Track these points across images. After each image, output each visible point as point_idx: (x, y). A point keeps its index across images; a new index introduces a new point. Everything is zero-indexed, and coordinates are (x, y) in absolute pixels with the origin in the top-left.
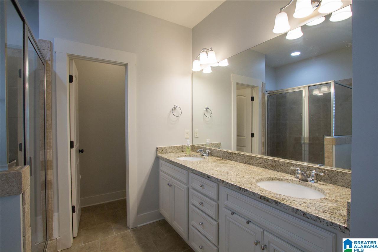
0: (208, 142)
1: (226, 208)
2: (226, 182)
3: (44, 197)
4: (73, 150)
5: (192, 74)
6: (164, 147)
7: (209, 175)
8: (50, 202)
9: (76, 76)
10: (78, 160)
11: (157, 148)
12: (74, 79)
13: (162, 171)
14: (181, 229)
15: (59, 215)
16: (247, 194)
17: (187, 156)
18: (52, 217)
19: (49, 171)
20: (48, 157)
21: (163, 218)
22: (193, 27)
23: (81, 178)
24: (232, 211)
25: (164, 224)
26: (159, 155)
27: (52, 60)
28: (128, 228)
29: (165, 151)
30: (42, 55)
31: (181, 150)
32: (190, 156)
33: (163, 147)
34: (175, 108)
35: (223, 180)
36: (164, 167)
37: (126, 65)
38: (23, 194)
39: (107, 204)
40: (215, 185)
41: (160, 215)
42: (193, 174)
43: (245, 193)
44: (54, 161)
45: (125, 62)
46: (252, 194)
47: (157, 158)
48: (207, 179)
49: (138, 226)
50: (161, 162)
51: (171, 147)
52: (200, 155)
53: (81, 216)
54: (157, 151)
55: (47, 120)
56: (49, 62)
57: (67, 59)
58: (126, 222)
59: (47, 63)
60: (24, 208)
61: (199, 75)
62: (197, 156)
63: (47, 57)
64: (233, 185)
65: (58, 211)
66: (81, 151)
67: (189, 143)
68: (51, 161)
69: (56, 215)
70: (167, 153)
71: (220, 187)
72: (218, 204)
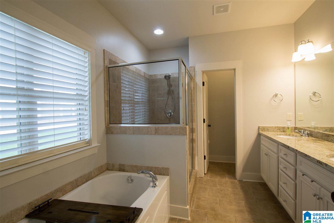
0: (313, 125)
1: (300, 171)
2: (298, 151)
3: (192, 147)
4: (205, 124)
5: (295, 65)
6: (266, 127)
7: (289, 146)
8: (194, 150)
9: (206, 81)
10: (208, 131)
11: (259, 127)
12: (205, 83)
13: (263, 144)
14: (273, 188)
15: (198, 158)
16: (310, 159)
17: (286, 135)
18: (195, 158)
19: (194, 133)
20: (193, 127)
21: (265, 182)
22: (294, 22)
23: (210, 143)
24: (303, 173)
25: (264, 186)
26: (261, 132)
27: (195, 76)
28: (236, 179)
29: (266, 130)
30: (190, 75)
31: (283, 130)
32: (289, 135)
33: (264, 127)
34: (276, 95)
35: (297, 149)
36: (264, 142)
37: (235, 70)
38: (187, 135)
39: (225, 163)
40: (293, 154)
41: (261, 178)
42: (281, 146)
43: (309, 159)
44: (196, 129)
45: (234, 68)
46: (313, 159)
47: (259, 135)
48: (287, 149)
49: (244, 180)
50: (262, 137)
51: (272, 127)
52: (299, 135)
53: (209, 165)
54: (259, 129)
55: (193, 107)
56: (194, 77)
57: (201, 73)
58: (235, 175)
59: (193, 78)
60: (187, 141)
61: (303, 63)
62: (296, 136)
63: (192, 75)
64: (302, 153)
65: (198, 156)
66: (209, 126)
67: (291, 125)
68: (195, 128)
69: (196, 157)
70: (268, 131)
71: (297, 155)
72: (296, 169)
